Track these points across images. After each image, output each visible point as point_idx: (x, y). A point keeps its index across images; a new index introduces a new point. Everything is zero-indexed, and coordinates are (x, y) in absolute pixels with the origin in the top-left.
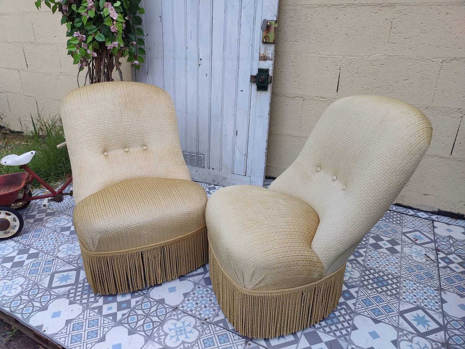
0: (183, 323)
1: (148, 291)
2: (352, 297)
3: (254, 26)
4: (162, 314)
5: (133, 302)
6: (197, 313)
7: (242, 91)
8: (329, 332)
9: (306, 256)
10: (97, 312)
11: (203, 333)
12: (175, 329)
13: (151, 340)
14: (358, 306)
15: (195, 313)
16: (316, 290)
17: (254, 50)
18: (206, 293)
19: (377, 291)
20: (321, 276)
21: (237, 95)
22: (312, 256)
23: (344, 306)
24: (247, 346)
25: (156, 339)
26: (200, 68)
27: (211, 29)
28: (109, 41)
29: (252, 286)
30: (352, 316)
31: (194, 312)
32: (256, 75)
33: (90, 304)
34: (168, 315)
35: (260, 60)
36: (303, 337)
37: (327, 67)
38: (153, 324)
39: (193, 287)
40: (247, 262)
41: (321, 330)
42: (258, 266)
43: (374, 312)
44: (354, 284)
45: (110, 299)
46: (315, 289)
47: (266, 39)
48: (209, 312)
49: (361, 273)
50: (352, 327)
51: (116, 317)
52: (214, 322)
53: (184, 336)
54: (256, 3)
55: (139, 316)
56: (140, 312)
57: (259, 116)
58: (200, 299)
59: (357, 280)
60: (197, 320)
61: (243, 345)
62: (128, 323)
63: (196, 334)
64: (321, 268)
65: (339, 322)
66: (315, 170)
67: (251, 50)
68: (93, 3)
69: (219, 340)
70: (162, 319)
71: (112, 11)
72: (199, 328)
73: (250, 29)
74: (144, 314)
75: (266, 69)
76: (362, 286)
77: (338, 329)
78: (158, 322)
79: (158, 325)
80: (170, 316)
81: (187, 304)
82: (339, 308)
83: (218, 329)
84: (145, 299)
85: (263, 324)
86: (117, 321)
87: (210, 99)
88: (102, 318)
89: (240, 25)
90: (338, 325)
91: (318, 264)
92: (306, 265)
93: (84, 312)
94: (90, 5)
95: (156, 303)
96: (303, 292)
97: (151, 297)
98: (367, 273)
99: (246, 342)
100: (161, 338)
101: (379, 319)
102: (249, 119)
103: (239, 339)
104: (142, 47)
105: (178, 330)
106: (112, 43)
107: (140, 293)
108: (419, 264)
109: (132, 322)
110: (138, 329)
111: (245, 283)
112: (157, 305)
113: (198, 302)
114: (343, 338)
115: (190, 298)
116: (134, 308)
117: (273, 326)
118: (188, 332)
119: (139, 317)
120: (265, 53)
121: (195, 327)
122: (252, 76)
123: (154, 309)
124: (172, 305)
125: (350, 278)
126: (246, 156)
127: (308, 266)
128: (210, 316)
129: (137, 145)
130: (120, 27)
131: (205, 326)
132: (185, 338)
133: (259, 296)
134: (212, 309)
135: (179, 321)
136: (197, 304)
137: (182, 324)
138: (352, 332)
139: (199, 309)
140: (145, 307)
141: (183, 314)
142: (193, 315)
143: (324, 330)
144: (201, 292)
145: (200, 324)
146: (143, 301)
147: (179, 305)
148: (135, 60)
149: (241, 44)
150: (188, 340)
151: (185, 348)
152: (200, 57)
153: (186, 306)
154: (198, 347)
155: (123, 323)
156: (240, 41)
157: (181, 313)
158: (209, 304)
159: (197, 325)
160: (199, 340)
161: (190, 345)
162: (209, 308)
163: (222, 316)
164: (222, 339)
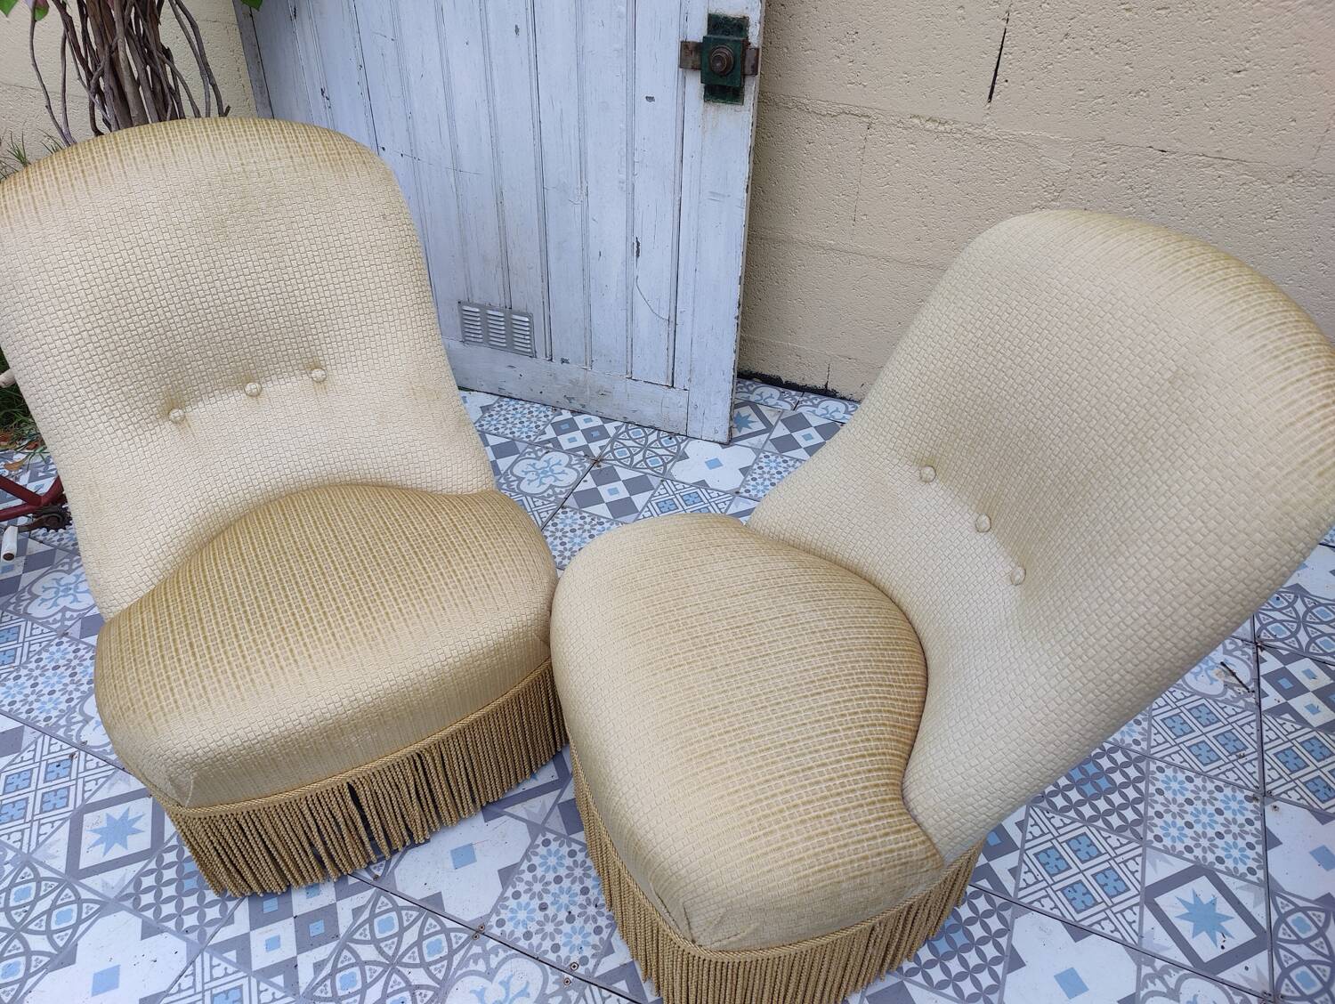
0: (506, 984)
2: (1007, 844)
4: (437, 957)
5: (345, 909)
6: (547, 944)
7: (650, 99)
8: (941, 986)
10: (235, 960)
14: (1025, 877)
15: (540, 945)
18: (569, 861)
19: (1081, 816)
21: (632, 111)
23: (984, 883)
30: (1009, 919)
31: (536, 940)
32: (701, 40)
33: (210, 931)
34: (457, 958)
38: (413, 995)
39: (529, 841)
41: (919, 978)
43: (1071, 895)
45: (270, 905)
48: (584, 936)
50: (1008, 959)
51: (297, 977)
52: (599, 977)
55: (367, 967)
56: (368, 953)
57: (713, 193)
58: (554, 888)
60: (546, 970)
65: (971, 943)
70: (440, 976)
72: (555, 1002)
74: (382, 960)
75: (739, 20)
76: (1036, 801)
77: (968, 972)
78: (428, 987)
79: (428, 998)
80: (464, 962)
81: (512, 911)
82: (969, 890)
84: (383, 899)
86: (302, 991)
88: (254, 981)
90: (966, 956)
93: (192, 962)
95: (415, 913)
97: (400, 889)
101: (1086, 923)
102: (678, 203)
107: (366, 875)
108: (1203, 701)
109: (347, 992)
112: (419, 923)
113: (548, 899)
115: (521, 887)
116: (350, 936)
119: (368, 974)
121: (543, 999)
122: (685, 45)
123: (410, 937)
124: (468, 917)
126: (672, 325)
128: (588, 952)
131: (573, 995)
134: (591, 925)
135: (491, 980)
136: (543, 907)
137: (504, 991)
138: (1010, 977)
139: (550, 928)
140: (384, 932)
141: (505, 951)
142: (536, 953)
143: (927, 978)
144: (552, 861)
145: (557, 987)
146: (374, 906)
147: (489, 916)
153: (511, 919)
155: (320, 998)
157: (498, 946)
158: (581, 906)
159: (548, 992)
162: (582, 920)
163: (622, 951)
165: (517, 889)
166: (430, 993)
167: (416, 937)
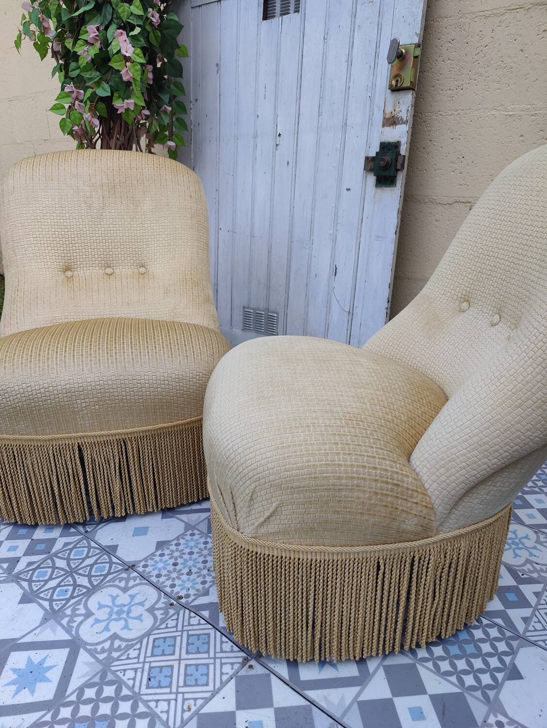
0: (132, 597)
1: (95, 528)
2: (523, 602)
3: (377, 60)
4: (99, 574)
5: (59, 544)
6: (169, 583)
7: (348, 190)
8: (447, 674)
9: (386, 470)
11: (161, 624)
12: (110, 607)
13: (55, 620)
14: (535, 624)
15: (164, 582)
16: (416, 563)
17: (375, 107)
18: (202, 546)
20: (425, 531)
21: (339, 197)
22: (402, 474)
23: (499, 621)
24: (244, 669)
25: (65, 622)
26: (278, 153)
27: (299, 76)
28: (119, 97)
29: (251, 528)
30: (515, 647)
31: (162, 579)
32: (375, 155)
34: (110, 577)
35: (383, 126)
36: (381, 673)
37: (522, 136)
38: (74, 589)
39: (183, 532)
40: (240, 469)
41: (430, 665)
42: (262, 481)
44: (535, 575)
45: (23, 531)
46: (413, 561)
47: (397, 81)
48: (194, 584)
50: (509, 671)
51: (15, 567)
52: (192, 606)
53: (122, 623)
54: (381, 15)
55: (56, 570)
56: (61, 563)
57: (377, 237)
58: (186, 557)
60: (161, 595)
61: (236, 667)
62: (30, 581)
63: (148, 622)
64: (426, 507)
65: (479, 654)
66: (458, 308)
67: (368, 107)
68: (98, 33)
69: (188, 644)
70: (95, 583)
71: (125, 44)
72: (158, 613)
73: (368, 68)
74: (67, 568)
75: (396, 143)
77: (472, 671)
78: (85, 587)
79: (82, 592)
80: (113, 580)
81: (156, 562)
82: (485, 622)
83: (195, 620)
84: (84, 541)
85: (281, 625)
86: (13, 573)
89: (350, 62)
90: (473, 660)
91: (417, 497)
92: (384, 492)
94: (92, 35)
95: (98, 551)
96: (378, 563)
97: (96, 539)
99: (246, 660)
100: (75, 619)
102: (358, 244)
103: (232, 651)
104: (183, 116)
105: (116, 609)
106: (124, 101)
107: (81, 529)
109: (38, 579)
110: (42, 595)
111: (238, 519)
112: (98, 556)
113: (180, 561)
114: (478, 694)
116: (56, 554)
117: (304, 633)
118: (133, 616)
119: (55, 573)
120: (395, 111)
121: (151, 610)
122: (367, 158)
123: (90, 561)
124: (126, 559)
125: (527, 561)
126: (351, 315)
127: (387, 495)
128: (192, 592)
129: (129, 264)
130: (137, 71)
131: (172, 612)
132: (122, 629)
133: (269, 555)
134: (201, 579)
135: (125, 593)
136: (175, 564)
137: (129, 600)
138: (507, 683)
139: (174, 575)
140: (76, 556)
141: (140, 580)
142: (159, 585)
143: (437, 667)
144: (192, 544)
145: (164, 605)
146: (77, 543)
147: (140, 561)
148: (169, 140)
149: (350, 98)
150: (125, 634)
151: (111, 649)
152: (279, 131)
153: (153, 565)
154: (138, 652)
155: (21, 579)
156: (348, 93)
157: (138, 577)
158: (199, 569)
159: (157, 606)
160: (147, 638)
161: (124, 644)
162: (196, 575)
163: (213, 597)
164: (196, 643)
165: (164, 552)
166: (85, 590)
167: (92, 562)
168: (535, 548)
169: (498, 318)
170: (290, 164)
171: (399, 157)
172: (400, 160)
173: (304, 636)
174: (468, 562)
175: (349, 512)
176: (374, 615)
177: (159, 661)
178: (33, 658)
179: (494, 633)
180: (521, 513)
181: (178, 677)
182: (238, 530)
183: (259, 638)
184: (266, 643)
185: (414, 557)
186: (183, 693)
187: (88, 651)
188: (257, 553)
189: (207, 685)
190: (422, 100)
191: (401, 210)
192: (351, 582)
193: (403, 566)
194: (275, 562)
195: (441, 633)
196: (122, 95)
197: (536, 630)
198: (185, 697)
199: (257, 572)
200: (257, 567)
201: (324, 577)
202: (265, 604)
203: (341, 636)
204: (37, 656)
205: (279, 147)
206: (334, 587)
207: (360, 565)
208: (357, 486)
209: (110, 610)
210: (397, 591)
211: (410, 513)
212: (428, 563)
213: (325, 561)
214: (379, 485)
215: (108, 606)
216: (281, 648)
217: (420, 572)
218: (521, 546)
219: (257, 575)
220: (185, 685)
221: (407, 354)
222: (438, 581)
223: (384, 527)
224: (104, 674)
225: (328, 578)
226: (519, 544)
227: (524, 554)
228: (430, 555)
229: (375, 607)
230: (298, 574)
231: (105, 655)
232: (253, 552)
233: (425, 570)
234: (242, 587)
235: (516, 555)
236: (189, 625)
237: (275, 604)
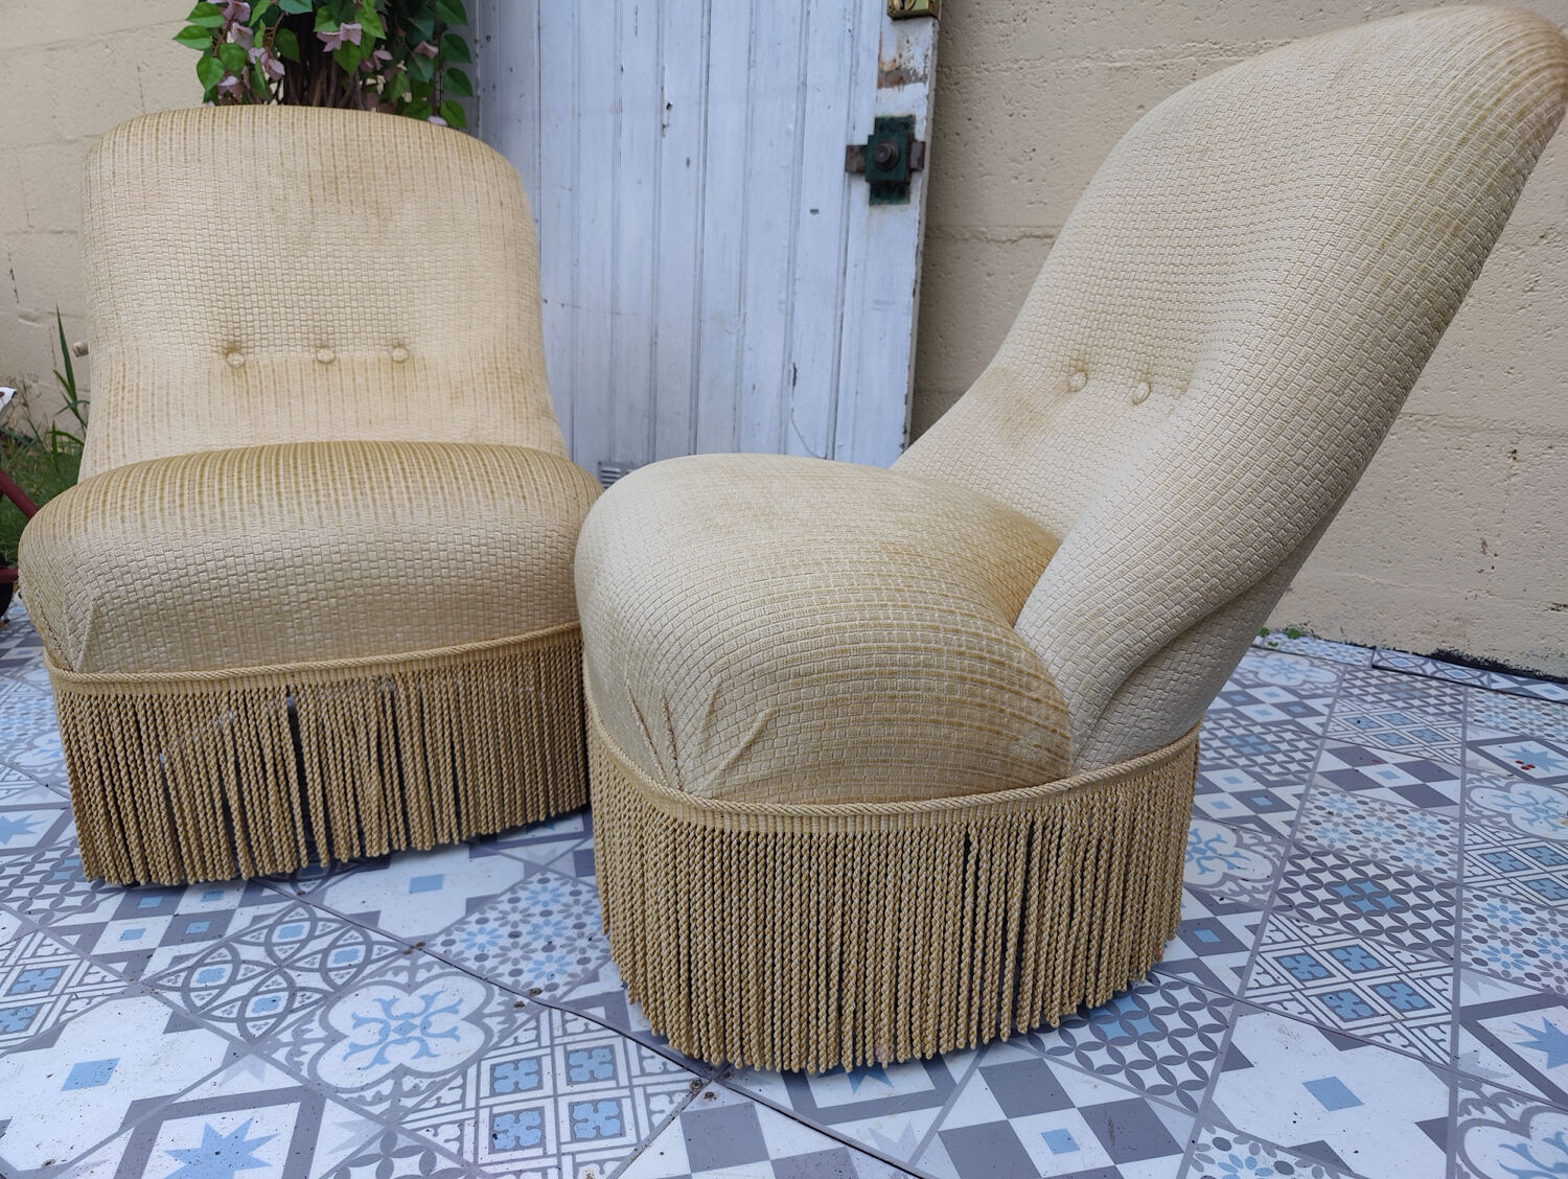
1: (320, 885)
2: (1230, 944)
4: (345, 964)
5: (242, 919)
6: (506, 968)
7: (814, 211)
8: (1105, 1071)
10: (74, 944)
11: (503, 1038)
12: (381, 1021)
13: (256, 1054)
14: (1258, 977)
16: (1038, 835)
17: (861, 50)
18: (569, 899)
19: (1354, 930)
20: (1055, 762)
21: (796, 225)
22: (1008, 645)
23: (1191, 977)
24: (696, 1099)
25: (281, 1055)
26: (665, 141)
28: (330, 18)
29: (711, 777)
30: (1227, 1016)
31: (489, 964)
32: (865, 142)
33: (59, 915)
34: (372, 968)
35: (880, 86)
36: (978, 1079)
37: (1141, 107)
38: (292, 996)
39: (521, 877)
40: (687, 652)
41: (1071, 1058)
42: (735, 668)
43: (1334, 1003)
44: (1245, 899)
45: (152, 901)
46: (1032, 831)
48: (562, 965)
49: (1278, 863)
50: (1224, 1057)
51: (145, 966)
52: (566, 1003)
53: (413, 1047)
55: (244, 966)
56: (252, 953)
57: (878, 302)
58: (537, 920)
59: (1259, 886)
60: (492, 990)
61: (678, 1098)
62: (185, 990)
63: (473, 1039)
64: (1056, 708)
65: (1162, 1032)
66: (1064, 387)
67: (847, 51)
69: (569, 1067)
70: (340, 982)
72: (494, 1024)
74: (269, 961)
75: (905, 118)
76: (1279, 909)
77: (1151, 1060)
78: (316, 990)
79: (310, 1000)
80: (380, 972)
81: (470, 933)
82: (1164, 979)
83: (577, 1025)
84: (299, 910)
85: (773, 992)
86: (142, 978)
87: (699, 253)
88: (86, 964)
91: (1038, 688)
92: (978, 677)
93: (19, 939)
95: (334, 926)
96: (967, 835)
97: (326, 903)
98: (1308, 864)
99: (697, 1086)
100: (303, 1048)
101: (1359, 1033)
102: (839, 319)
103: (666, 1072)
104: (462, 67)
105: (394, 1024)
106: (339, 25)
107: (288, 889)
108: (1543, 844)
109: (203, 985)
110: (218, 1013)
111: (680, 764)
112: (336, 934)
113: (523, 928)
114: (1173, 1098)
116: (238, 938)
117: (823, 1002)
118: (437, 1032)
119: (242, 972)
120: (901, 56)
121: (476, 1018)
122: (850, 149)
123: (318, 945)
124: (404, 934)
125: (1226, 877)
127: (983, 683)
128: (561, 980)
129: (370, 341)
131: (521, 1017)
132: (416, 1057)
133: (748, 834)
134: (576, 956)
135: (410, 993)
136: (515, 935)
137: (423, 1004)
138: (1224, 1076)
139: (516, 954)
140: (285, 937)
141: (442, 968)
142: (486, 974)
143: (1085, 1061)
144: (545, 897)
145: (502, 1008)
146: (284, 915)
147: (436, 935)
148: (433, 115)
149: (811, 31)
150: (424, 1065)
151: (397, 1093)
152: (667, 99)
153: (465, 941)
154: (460, 1091)
155: (163, 987)
156: (808, 24)
157: (434, 963)
158: (568, 938)
159: (487, 1011)
160: (475, 1066)
161: (424, 1083)
162: (564, 951)
163: (610, 981)
164: (584, 1065)
165: (487, 915)
166: (317, 996)
167: (325, 946)
168: (1236, 855)
169: (1147, 388)
170: (693, 163)
171: (914, 146)
172: (916, 150)
173: (822, 1011)
174: (1131, 839)
175: (912, 720)
176: (960, 953)
177: (507, 1103)
178: (217, 1128)
179: (1183, 996)
180: (1201, 801)
181: (557, 1124)
182: (681, 789)
183: (725, 1031)
184: (742, 1039)
185: (1033, 823)
186: (573, 1154)
187: (345, 1103)
188: (723, 833)
189: (622, 1134)
190: (950, 42)
191: (921, 248)
192: (915, 880)
193: (1013, 844)
194: (761, 846)
195: (1085, 997)
196: (335, 14)
197: (1262, 986)
198: (578, 1161)
199: (723, 874)
200: (723, 864)
201: (861, 873)
202: (740, 946)
203: (896, 1006)
204: (225, 1123)
205: (667, 131)
206: (882, 894)
207: (932, 841)
208: (925, 666)
209: (381, 1026)
210: (1002, 899)
211: (1026, 720)
212: (1060, 837)
213: (863, 836)
214: (966, 662)
215: (375, 1020)
216: (773, 1046)
217: (1045, 857)
218: (1209, 853)
219: (723, 884)
220: (575, 1139)
221: (972, 480)
222: (1078, 877)
223: (978, 750)
224: (388, 1140)
225: (869, 874)
226: (1207, 852)
227: (1219, 868)
228: (1063, 818)
229: (962, 935)
230: (810, 868)
231: (386, 1105)
232: (714, 831)
233: (1054, 852)
234: (689, 916)
235: (1204, 870)
236: (565, 1034)
237: (760, 946)
